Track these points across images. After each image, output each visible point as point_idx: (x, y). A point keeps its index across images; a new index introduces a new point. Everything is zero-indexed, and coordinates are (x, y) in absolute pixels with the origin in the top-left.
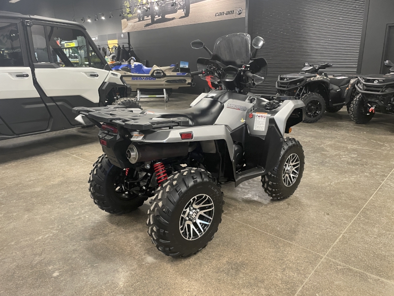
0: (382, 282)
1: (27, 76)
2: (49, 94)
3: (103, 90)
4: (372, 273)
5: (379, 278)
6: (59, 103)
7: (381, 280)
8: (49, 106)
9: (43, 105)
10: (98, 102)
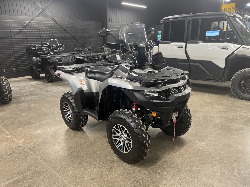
0: (10, 179)
1: (182, 47)
2: (191, 58)
3: (229, 59)
4: (19, 178)
5: (14, 180)
6: (196, 64)
7: (12, 179)
8: (191, 65)
9: (188, 64)
10: (224, 67)
